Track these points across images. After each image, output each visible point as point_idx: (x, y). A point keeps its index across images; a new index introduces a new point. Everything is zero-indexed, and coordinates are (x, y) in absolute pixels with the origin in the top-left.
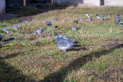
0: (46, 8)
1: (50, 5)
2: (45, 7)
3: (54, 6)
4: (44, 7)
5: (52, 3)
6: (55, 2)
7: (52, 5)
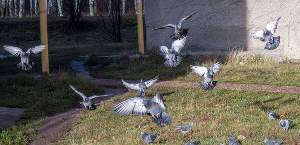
0: (120, 68)
1: (132, 57)
2: (117, 65)
3: (147, 59)
4: (111, 66)
5: (142, 50)
6: (150, 47)
7: (141, 58)
